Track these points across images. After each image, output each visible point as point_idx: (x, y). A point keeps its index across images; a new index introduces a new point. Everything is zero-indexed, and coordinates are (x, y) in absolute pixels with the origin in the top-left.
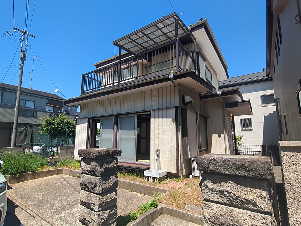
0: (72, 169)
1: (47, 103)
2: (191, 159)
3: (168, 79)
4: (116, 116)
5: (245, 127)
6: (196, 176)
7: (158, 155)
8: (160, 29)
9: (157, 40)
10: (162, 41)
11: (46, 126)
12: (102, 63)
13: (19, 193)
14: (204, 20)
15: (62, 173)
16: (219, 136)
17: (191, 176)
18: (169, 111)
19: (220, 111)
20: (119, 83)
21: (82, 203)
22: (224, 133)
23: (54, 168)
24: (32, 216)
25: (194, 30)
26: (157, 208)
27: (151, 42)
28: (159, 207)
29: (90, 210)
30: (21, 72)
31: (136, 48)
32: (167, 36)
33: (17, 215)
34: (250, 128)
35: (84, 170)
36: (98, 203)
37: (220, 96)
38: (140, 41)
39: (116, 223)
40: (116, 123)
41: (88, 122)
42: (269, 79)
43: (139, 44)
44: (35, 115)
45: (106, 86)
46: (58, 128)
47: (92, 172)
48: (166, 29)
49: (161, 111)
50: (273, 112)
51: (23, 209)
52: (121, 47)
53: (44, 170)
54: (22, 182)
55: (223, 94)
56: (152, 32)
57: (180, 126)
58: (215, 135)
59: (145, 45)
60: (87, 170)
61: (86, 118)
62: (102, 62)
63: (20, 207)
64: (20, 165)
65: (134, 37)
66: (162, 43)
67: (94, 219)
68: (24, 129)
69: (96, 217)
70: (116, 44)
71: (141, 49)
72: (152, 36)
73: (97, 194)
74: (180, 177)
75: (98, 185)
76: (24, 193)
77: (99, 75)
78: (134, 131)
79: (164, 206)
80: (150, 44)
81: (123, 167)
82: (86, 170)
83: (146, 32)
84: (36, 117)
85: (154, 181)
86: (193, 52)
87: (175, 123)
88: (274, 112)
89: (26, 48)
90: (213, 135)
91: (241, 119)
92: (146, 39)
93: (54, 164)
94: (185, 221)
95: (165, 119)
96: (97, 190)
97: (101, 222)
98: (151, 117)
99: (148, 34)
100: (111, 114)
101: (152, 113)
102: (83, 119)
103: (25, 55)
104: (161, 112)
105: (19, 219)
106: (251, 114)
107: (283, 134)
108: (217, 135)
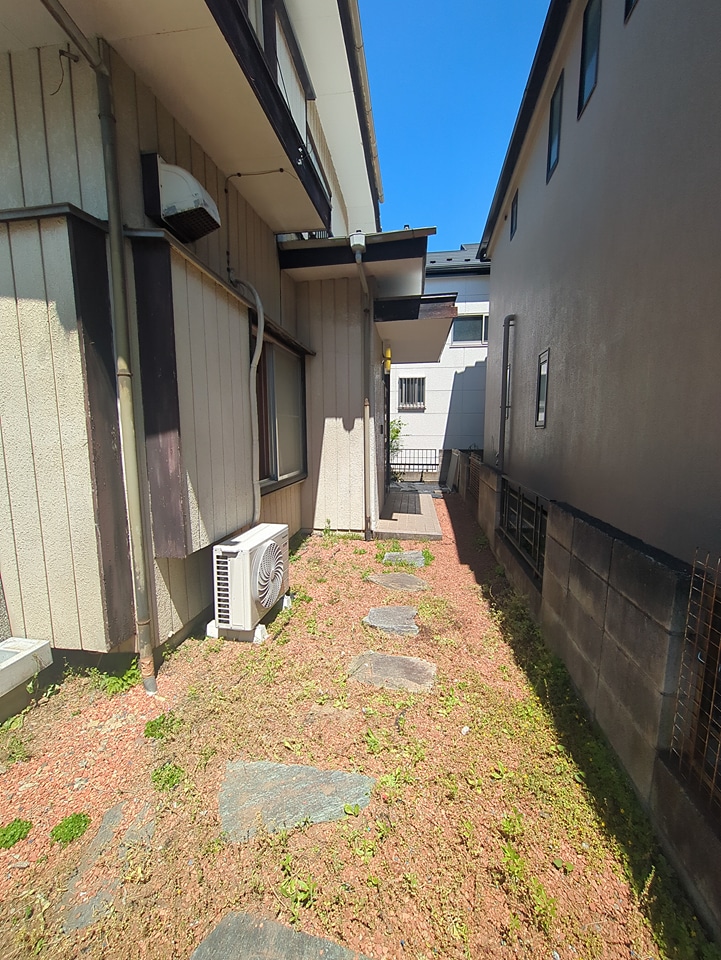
5: (408, 401)
16: (349, 427)
17: (212, 629)
19: (356, 330)
22: (363, 416)
34: (419, 405)
37: (360, 259)
42: (482, 267)
50: (474, 365)
55: (371, 249)
57: (120, 364)
58: (334, 420)
87: (75, 336)
88: (477, 363)
90: (327, 420)
91: (401, 379)
106: (437, 361)
107: (508, 422)
108: (340, 421)
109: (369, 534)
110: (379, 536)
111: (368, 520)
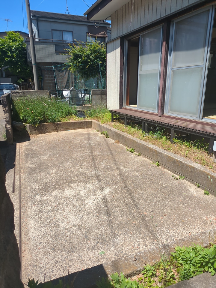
0: (100, 123)
1: (87, 32)
15: (91, 127)
23: (81, 120)
53: (69, 121)
61: (118, 38)
76: (34, 149)
81: (172, 127)
102: (115, 42)
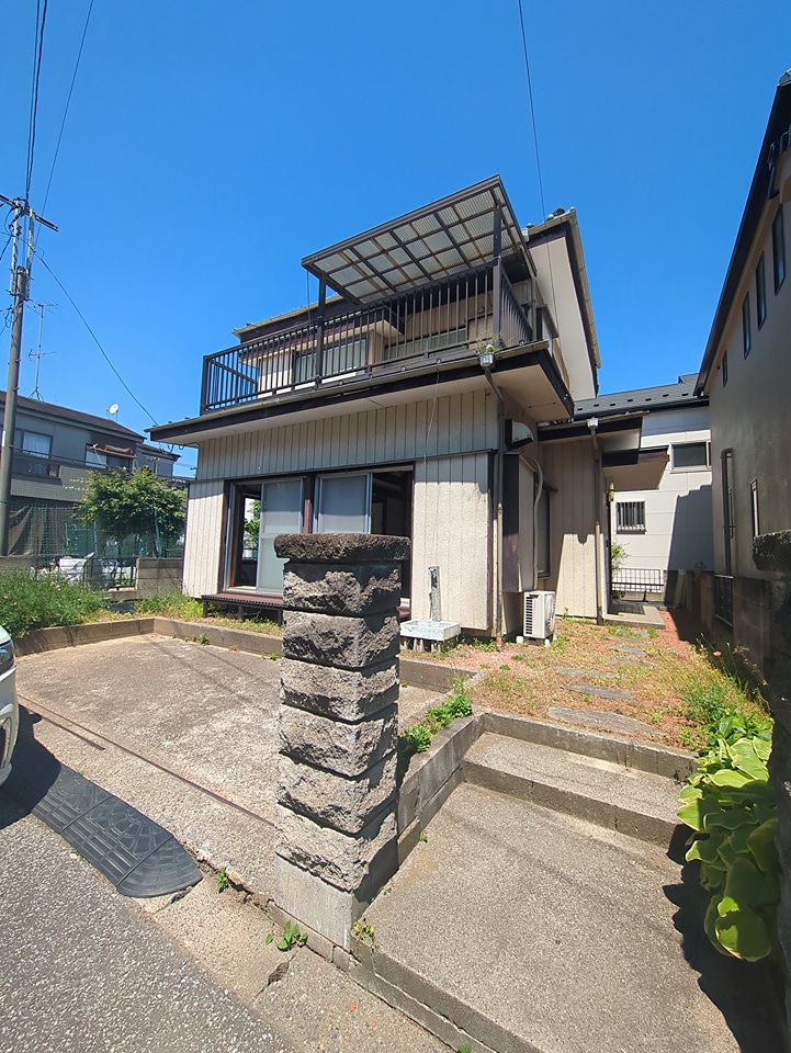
0: (181, 621)
1: (89, 443)
2: (523, 593)
3: (476, 369)
4: (311, 477)
5: (626, 523)
6: (535, 639)
7: (434, 582)
8: (445, 228)
9: (429, 263)
10: (444, 269)
11: (95, 502)
12: (258, 328)
13: (36, 681)
14: (568, 212)
15: (151, 631)
16: (582, 540)
17: (519, 639)
18: (469, 463)
19: (588, 474)
20: (318, 381)
21: (293, 699)
22: (594, 533)
23: (127, 618)
24: (91, 743)
25: (537, 242)
26: (472, 717)
27: (412, 270)
28: (477, 715)
29: (326, 719)
30: (15, 335)
31: (367, 287)
32: (460, 251)
33: (42, 742)
34: (638, 527)
35: (300, 599)
36: (355, 697)
37: (593, 432)
38: (381, 263)
39: (395, 756)
40: (310, 494)
41: (224, 491)
42: (700, 401)
43: (377, 274)
44: (53, 474)
45: (278, 392)
46: (129, 508)
47: (331, 603)
48: (462, 228)
49: (446, 462)
50: (699, 488)
51: (60, 726)
52: (326, 279)
53: (100, 621)
54: (38, 652)
55: (601, 428)
56: (419, 238)
57: (500, 505)
58: (571, 535)
59: (395, 277)
60: (310, 599)
61: (218, 480)
62: (259, 325)
63: (46, 719)
64: (27, 604)
65: (367, 249)
66: (443, 274)
67: (343, 747)
68: (21, 513)
69: (351, 738)
70: (310, 267)
71: (381, 290)
72: (418, 249)
73: (354, 670)
74: (495, 639)
75: (356, 642)
76: (48, 682)
77: (250, 361)
78: (362, 517)
79: (489, 710)
80: (406, 275)
82: (306, 599)
83: (405, 233)
84: (57, 481)
85: (429, 650)
86: (527, 307)
87: (486, 496)
88: (702, 487)
89: (28, 260)
90: (565, 536)
91: (619, 504)
92: (400, 256)
93: (124, 608)
94: (554, 750)
95: (457, 484)
96: (353, 657)
97: (364, 755)
98: (416, 478)
99: (409, 242)
100: (295, 469)
101: (420, 469)
102: (210, 485)
103: (25, 280)
104: (445, 464)
105: (52, 752)
106: (655, 487)
107: (732, 541)
108: (576, 536)
109: (600, 621)
110: (610, 623)
111: (599, 609)
